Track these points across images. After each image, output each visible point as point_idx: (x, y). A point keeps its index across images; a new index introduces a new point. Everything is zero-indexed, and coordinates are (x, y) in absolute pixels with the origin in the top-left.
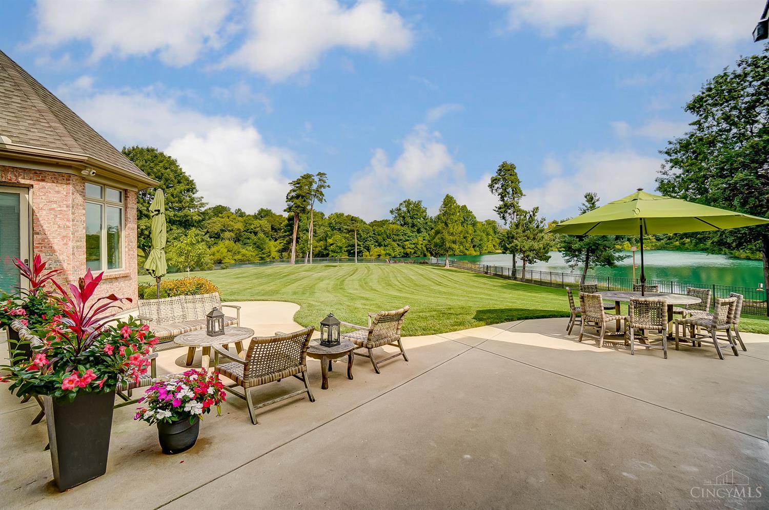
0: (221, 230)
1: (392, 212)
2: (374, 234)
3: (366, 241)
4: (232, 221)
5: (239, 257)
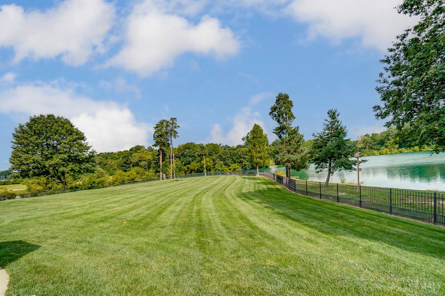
0: (139, 160)
1: (243, 139)
2: (231, 155)
3: (225, 160)
4: (145, 155)
5: (145, 177)
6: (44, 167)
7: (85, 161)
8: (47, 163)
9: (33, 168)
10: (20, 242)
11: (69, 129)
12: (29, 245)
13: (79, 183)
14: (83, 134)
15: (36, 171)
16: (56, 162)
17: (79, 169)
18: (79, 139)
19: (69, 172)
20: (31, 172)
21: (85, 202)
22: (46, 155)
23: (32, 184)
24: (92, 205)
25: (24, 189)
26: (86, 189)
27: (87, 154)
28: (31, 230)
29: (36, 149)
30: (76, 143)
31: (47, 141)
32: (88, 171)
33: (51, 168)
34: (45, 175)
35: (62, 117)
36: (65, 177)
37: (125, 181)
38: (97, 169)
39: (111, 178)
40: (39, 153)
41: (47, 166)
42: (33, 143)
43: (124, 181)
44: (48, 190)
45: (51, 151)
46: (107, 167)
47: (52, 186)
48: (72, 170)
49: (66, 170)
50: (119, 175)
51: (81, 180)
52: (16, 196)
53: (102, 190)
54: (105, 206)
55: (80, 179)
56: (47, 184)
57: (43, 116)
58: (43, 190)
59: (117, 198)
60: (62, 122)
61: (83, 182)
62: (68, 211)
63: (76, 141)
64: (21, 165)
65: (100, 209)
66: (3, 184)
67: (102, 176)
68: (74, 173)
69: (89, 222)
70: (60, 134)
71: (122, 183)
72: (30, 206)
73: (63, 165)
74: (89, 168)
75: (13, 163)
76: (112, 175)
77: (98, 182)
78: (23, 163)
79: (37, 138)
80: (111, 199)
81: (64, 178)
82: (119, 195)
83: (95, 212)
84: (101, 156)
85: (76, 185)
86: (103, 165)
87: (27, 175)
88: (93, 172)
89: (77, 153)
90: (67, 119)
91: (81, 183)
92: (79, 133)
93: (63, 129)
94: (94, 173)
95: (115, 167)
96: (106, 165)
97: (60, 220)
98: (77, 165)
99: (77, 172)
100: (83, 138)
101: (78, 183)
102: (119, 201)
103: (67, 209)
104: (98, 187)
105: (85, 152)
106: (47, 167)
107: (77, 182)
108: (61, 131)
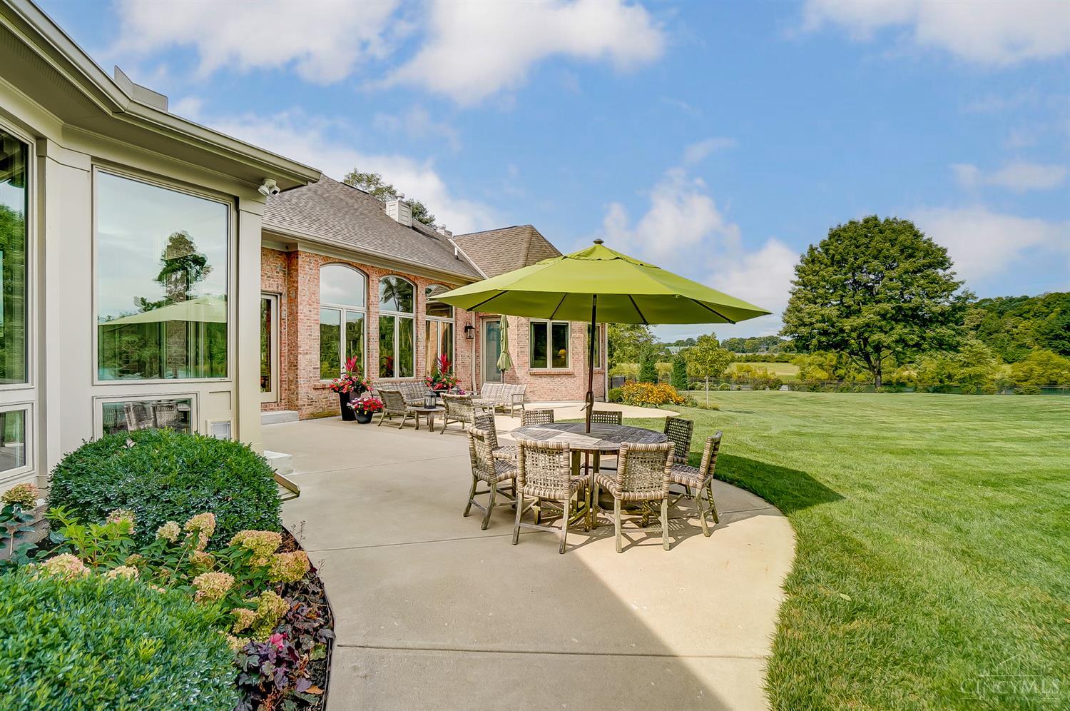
6: (842, 331)
7: (938, 321)
8: (847, 324)
9: (820, 334)
10: (804, 475)
11: (908, 243)
12: (820, 487)
13: (910, 372)
14: (945, 251)
15: (823, 339)
16: (867, 321)
17: (918, 339)
18: (930, 266)
19: (894, 345)
20: (814, 342)
21: (927, 422)
22: (849, 307)
23: (810, 365)
24: (948, 433)
25: (793, 374)
26: (928, 392)
27: (945, 304)
28: (819, 456)
29: (832, 294)
30: (922, 277)
31: (853, 274)
32: (941, 344)
33: (854, 335)
34: (839, 350)
35: (895, 219)
36: (879, 355)
37: (1059, 383)
38: (969, 342)
39: (1006, 371)
40: (835, 303)
41: (847, 328)
42: (827, 281)
43: (1055, 383)
44: (836, 382)
45: (859, 297)
46: (997, 339)
47: (846, 374)
48: (901, 341)
49: (887, 340)
50: (1039, 364)
51: (916, 368)
52: (782, 385)
53: (978, 400)
54: (989, 444)
55: (914, 365)
56: (836, 369)
57: (854, 223)
58: (828, 379)
59: (1031, 428)
60: (894, 231)
61: (919, 373)
62: (885, 434)
63: (922, 271)
64: (800, 326)
65: (972, 449)
66: (762, 361)
67: (979, 362)
68: (903, 348)
69: (950, 476)
70: (885, 257)
71: (1047, 387)
72: (806, 409)
73: (881, 329)
74: (947, 339)
75: (788, 323)
76: (1010, 363)
77: (962, 377)
78: (804, 322)
79: (835, 270)
80: (1010, 428)
81: (878, 359)
82: (1036, 423)
83: (962, 455)
84: (984, 307)
85: (901, 378)
86: (987, 333)
87: (806, 348)
88: (954, 348)
89: (920, 300)
90: (905, 222)
91: (914, 374)
92: (933, 252)
93: (893, 246)
94: (958, 352)
95: (1028, 341)
96: (997, 332)
97: (872, 453)
98: (916, 328)
99: (914, 346)
100: (943, 263)
101: (906, 373)
102: (1040, 439)
103: (882, 429)
104: (964, 389)
105: (941, 297)
106: (847, 331)
107: (904, 370)
108: (888, 250)
